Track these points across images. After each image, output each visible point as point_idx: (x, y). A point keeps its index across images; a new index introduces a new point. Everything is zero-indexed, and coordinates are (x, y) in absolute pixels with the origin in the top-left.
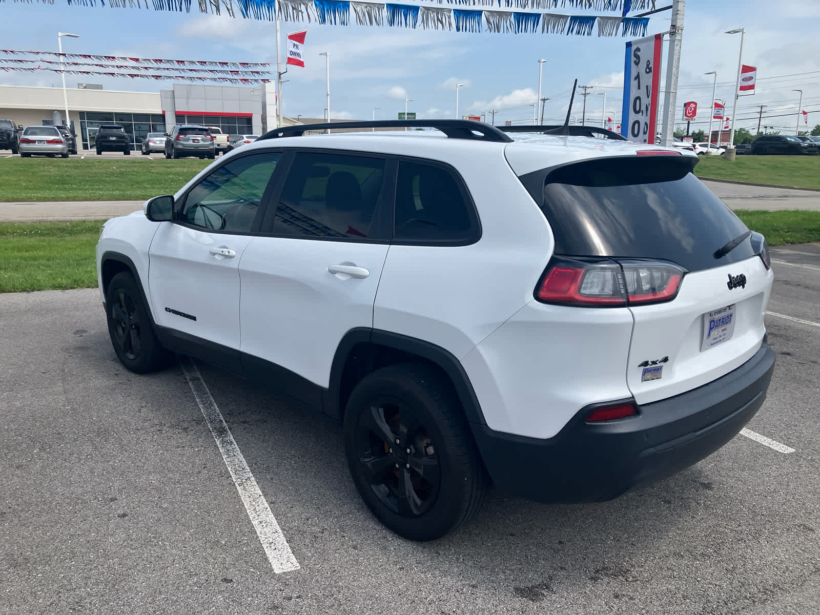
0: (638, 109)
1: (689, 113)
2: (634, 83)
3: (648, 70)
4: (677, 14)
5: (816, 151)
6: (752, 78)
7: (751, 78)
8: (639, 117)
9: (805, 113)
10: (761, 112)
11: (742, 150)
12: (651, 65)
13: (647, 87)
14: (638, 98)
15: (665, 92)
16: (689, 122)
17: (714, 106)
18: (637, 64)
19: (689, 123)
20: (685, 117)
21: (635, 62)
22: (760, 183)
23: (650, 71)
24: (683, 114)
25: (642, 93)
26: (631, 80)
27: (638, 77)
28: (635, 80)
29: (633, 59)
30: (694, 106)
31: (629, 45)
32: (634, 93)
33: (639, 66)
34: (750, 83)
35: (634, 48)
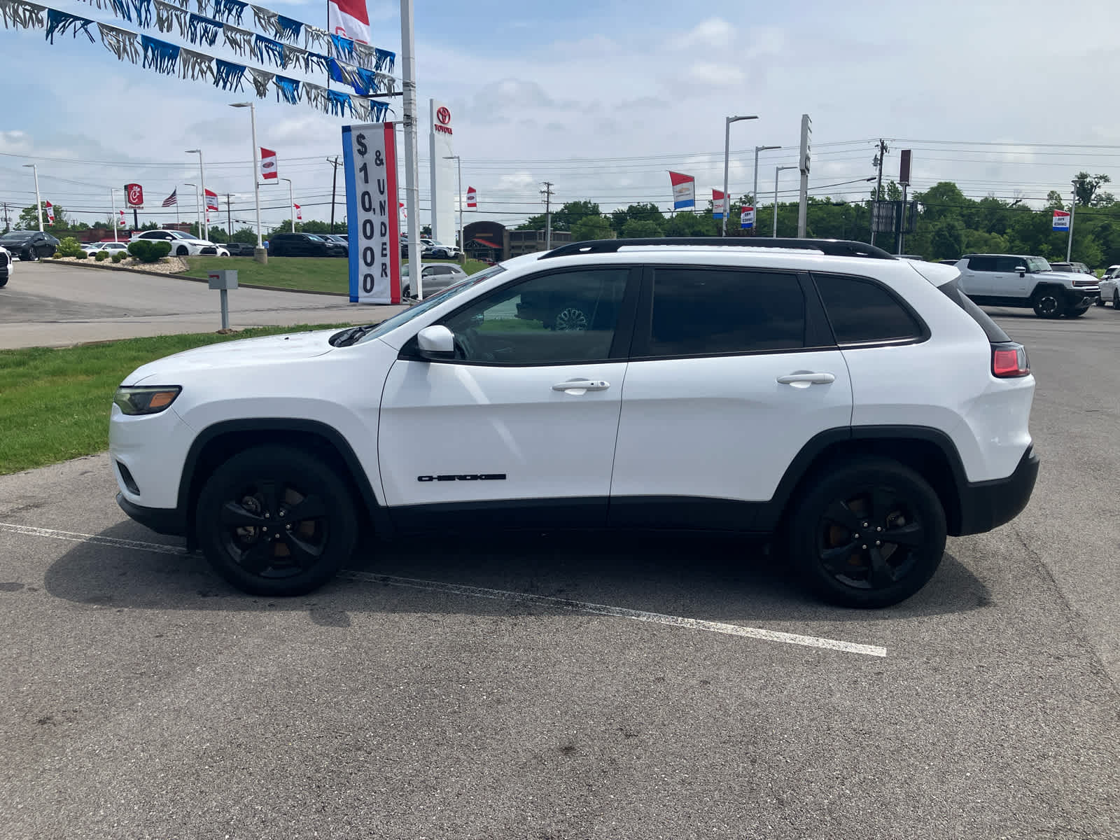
0: (367, 206)
1: (134, 200)
2: (360, 176)
3: (378, 162)
4: (411, 103)
5: (341, 253)
6: (273, 164)
7: (271, 164)
8: (370, 216)
9: (297, 207)
10: (228, 203)
11: (238, 250)
12: (383, 156)
13: (379, 181)
14: (366, 193)
15: (407, 189)
16: (135, 211)
17: (205, 194)
18: (362, 153)
19: (135, 213)
20: (129, 205)
21: (359, 151)
22: (306, 289)
23: (382, 163)
24: (126, 201)
25: (372, 188)
26: (356, 173)
27: (364, 168)
28: (361, 171)
29: (356, 147)
30: (139, 189)
31: (346, 129)
32: (360, 188)
33: (365, 156)
34: (271, 170)
35: (354, 134)
